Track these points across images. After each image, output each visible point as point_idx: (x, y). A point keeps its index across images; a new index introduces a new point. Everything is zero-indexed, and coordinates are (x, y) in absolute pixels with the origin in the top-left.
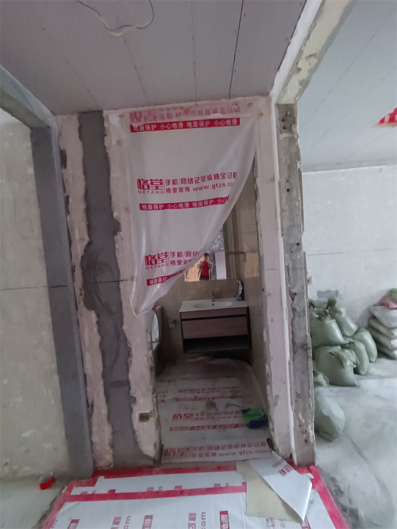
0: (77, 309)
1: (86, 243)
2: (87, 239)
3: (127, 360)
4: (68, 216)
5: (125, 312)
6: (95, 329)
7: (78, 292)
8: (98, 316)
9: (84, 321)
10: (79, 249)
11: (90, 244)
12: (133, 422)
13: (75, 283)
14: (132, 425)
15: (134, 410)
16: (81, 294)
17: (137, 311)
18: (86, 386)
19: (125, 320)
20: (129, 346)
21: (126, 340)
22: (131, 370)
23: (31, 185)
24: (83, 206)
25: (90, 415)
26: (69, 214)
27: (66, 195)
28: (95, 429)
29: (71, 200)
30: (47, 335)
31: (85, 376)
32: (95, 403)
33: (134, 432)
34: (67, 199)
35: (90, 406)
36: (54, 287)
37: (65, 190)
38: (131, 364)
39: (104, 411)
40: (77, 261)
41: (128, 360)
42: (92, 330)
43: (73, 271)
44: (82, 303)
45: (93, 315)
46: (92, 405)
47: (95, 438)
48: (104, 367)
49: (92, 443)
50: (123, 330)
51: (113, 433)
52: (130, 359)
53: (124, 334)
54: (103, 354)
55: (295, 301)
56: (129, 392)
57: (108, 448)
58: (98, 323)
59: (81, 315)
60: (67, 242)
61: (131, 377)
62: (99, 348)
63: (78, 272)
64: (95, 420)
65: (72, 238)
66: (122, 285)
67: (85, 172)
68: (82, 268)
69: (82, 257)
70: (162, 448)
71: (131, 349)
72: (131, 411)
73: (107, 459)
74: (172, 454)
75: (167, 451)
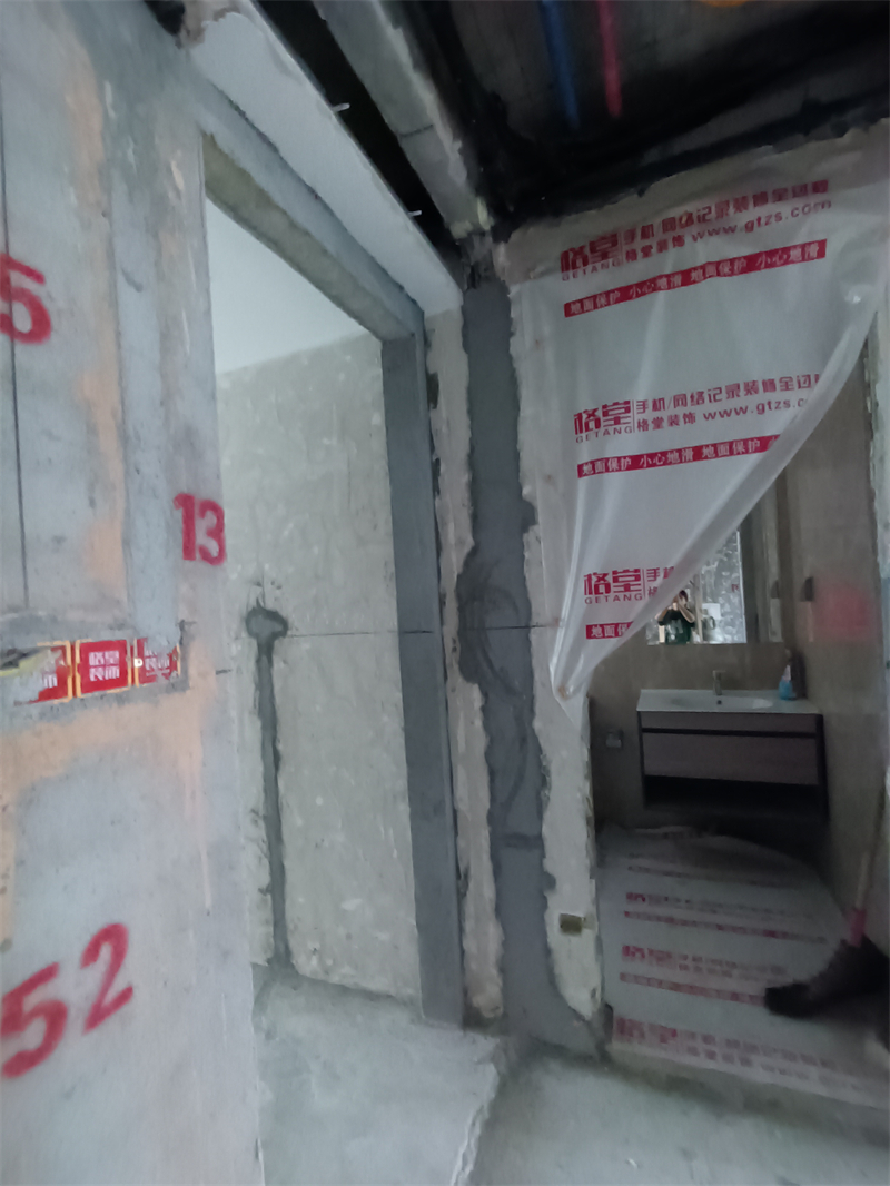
0: (446, 677)
1: (467, 549)
2: (470, 542)
3: (538, 794)
4: (437, 500)
5: (539, 691)
6: (478, 723)
7: (449, 645)
8: (485, 694)
9: (457, 702)
10: (454, 561)
11: (474, 552)
12: (548, 929)
13: (445, 628)
14: (544, 935)
15: (550, 903)
16: (454, 649)
17: (562, 690)
18: (456, 833)
19: (538, 708)
20: (544, 764)
21: (540, 750)
22: (548, 815)
23: (378, 444)
24: (465, 478)
25: (461, 895)
26: (439, 493)
27: (434, 459)
28: (469, 925)
29: (443, 468)
30: (392, 724)
31: (455, 812)
32: (472, 872)
33: (548, 952)
34: (436, 465)
35: (462, 877)
36: (409, 632)
37: (432, 448)
38: (547, 805)
39: (489, 892)
40: (450, 583)
41: (542, 793)
42: (472, 723)
43: (442, 603)
44: (456, 667)
45: (475, 694)
46: (466, 876)
47: (470, 944)
48: (493, 799)
49: (463, 952)
50: (533, 730)
51: (505, 944)
52: (547, 792)
53: (536, 739)
54: (492, 774)
56: (541, 864)
57: (494, 972)
58: (483, 709)
59: (453, 690)
60: (434, 546)
61: (545, 830)
62: (483, 760)
63: (452, 606)
64: (470, 907)
65: (442, 539)
66: (534, 636)
67: (470, 412)
68: (459, 596)
69: (459, 577)
70: (607, 1009)
71: (548, 772)
72: (544, 906)
73: (489, 995)
74: (636, 1033)
75: (622, 1022)
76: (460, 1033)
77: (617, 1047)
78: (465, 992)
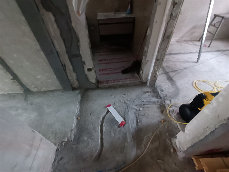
3: (77, 44)
5: (72, 14)
8: (54, 16)
9: (46, 19)
14: (85, 73)
17: (78, 12)
18: (59, 57)
19: (72, 19)
20: (77, 36)
21: (75, 32)
22: (81, 49)
25: (65, 70)
28: (68, 75)
31: (57, 52)
33: (86, 75)
35: (64, 66)
39: (71, 68)
44: (41, 5)
45: (51, 15)
46: (65, 65)
48: (66, 47)
49: (69, 79)
50: (72, 27)
51: (77, 76)
52: (79, 43)
53: (74, 29)
54: (64, 40)
55: (174, 9)
56: (81, 60)
57: (76, 81)
58: (56, 21)
61: (81, 52)
64: (68, 71)
70: (98, 80)
71: (79, 38)
72: (84, 68)
73: (76, 84)
74: (103, 83)
75: (100, 82)
76: (72, 92)
77: (100, 86)
78: (71, 85)
